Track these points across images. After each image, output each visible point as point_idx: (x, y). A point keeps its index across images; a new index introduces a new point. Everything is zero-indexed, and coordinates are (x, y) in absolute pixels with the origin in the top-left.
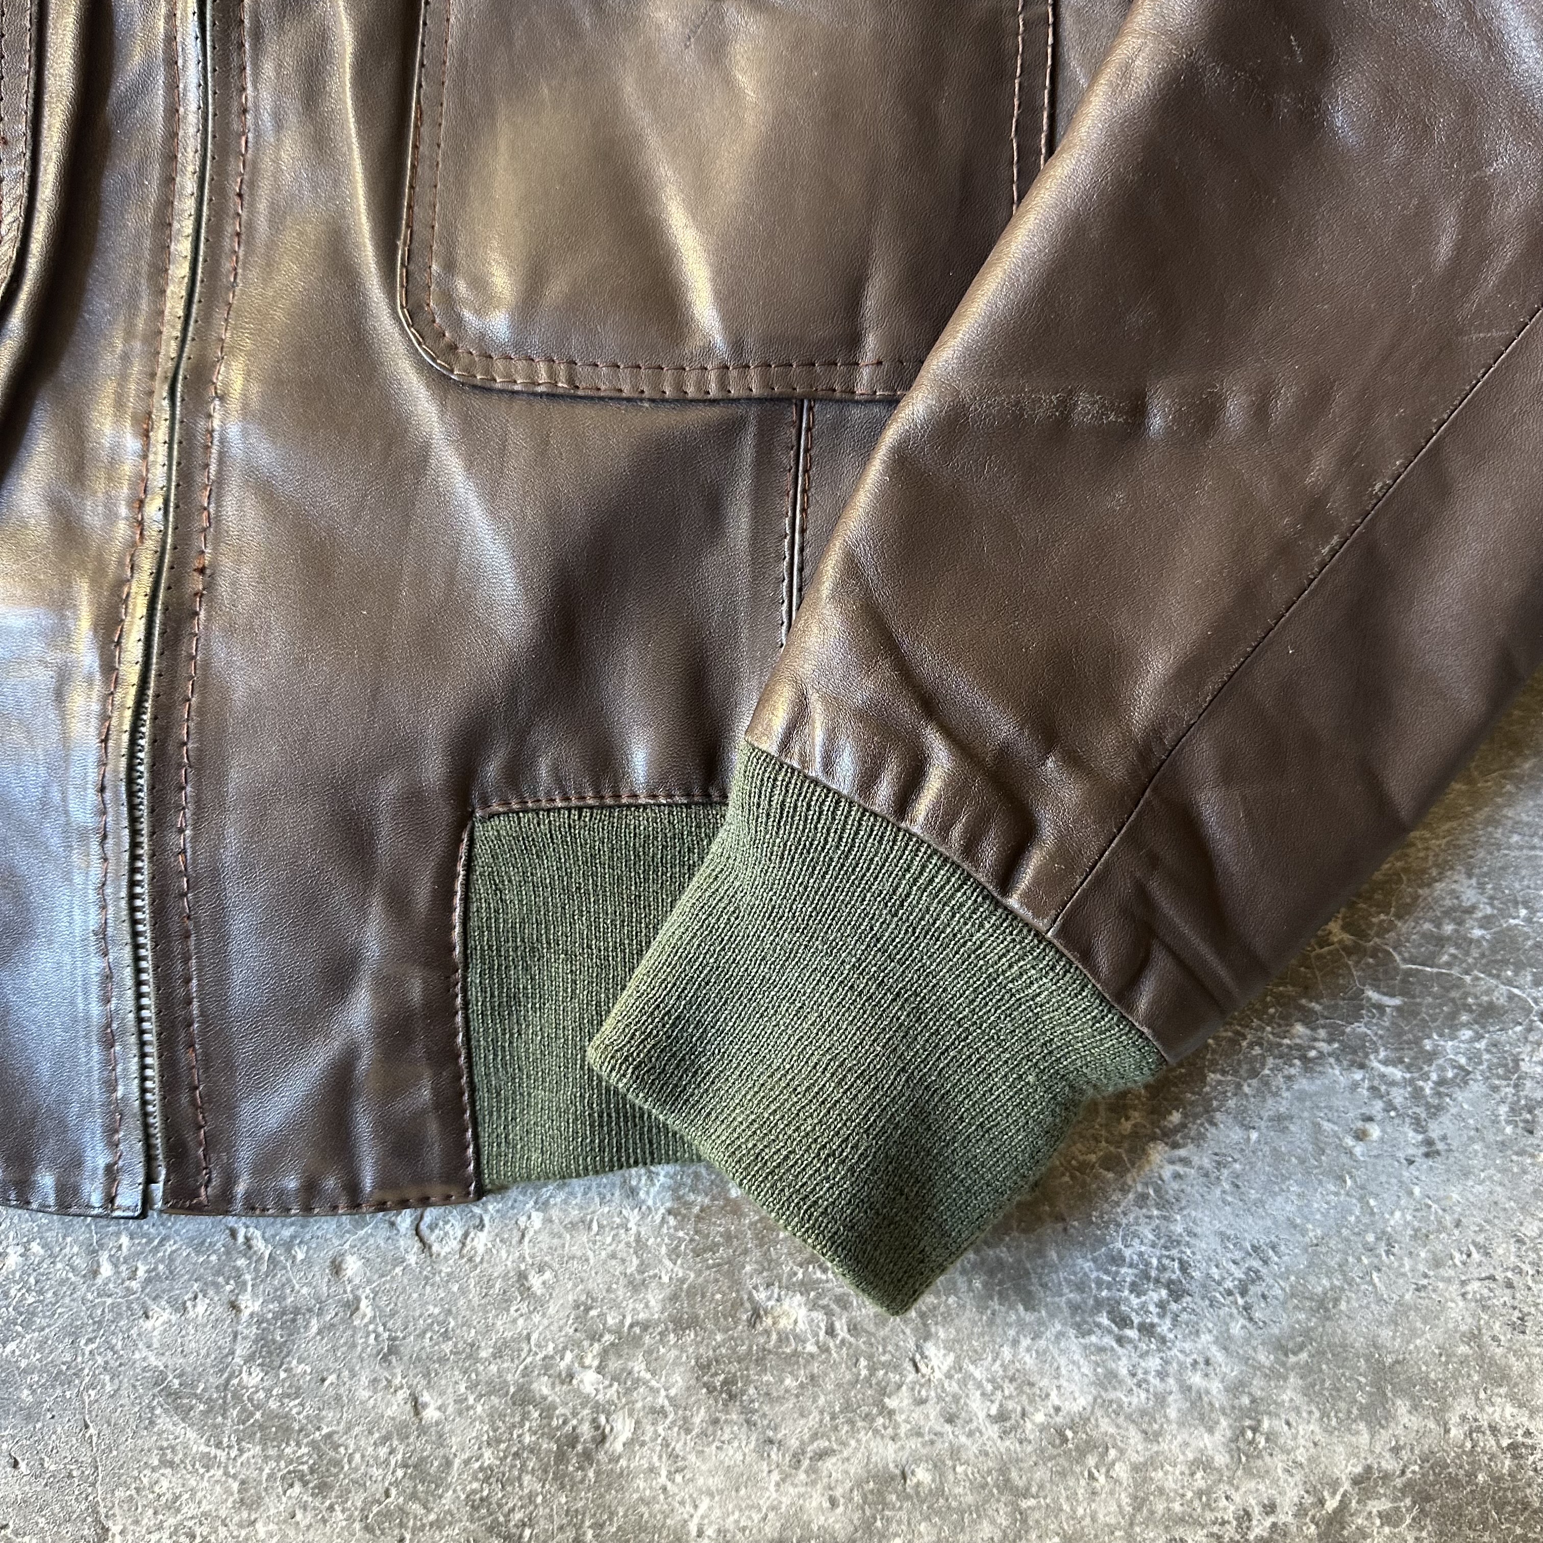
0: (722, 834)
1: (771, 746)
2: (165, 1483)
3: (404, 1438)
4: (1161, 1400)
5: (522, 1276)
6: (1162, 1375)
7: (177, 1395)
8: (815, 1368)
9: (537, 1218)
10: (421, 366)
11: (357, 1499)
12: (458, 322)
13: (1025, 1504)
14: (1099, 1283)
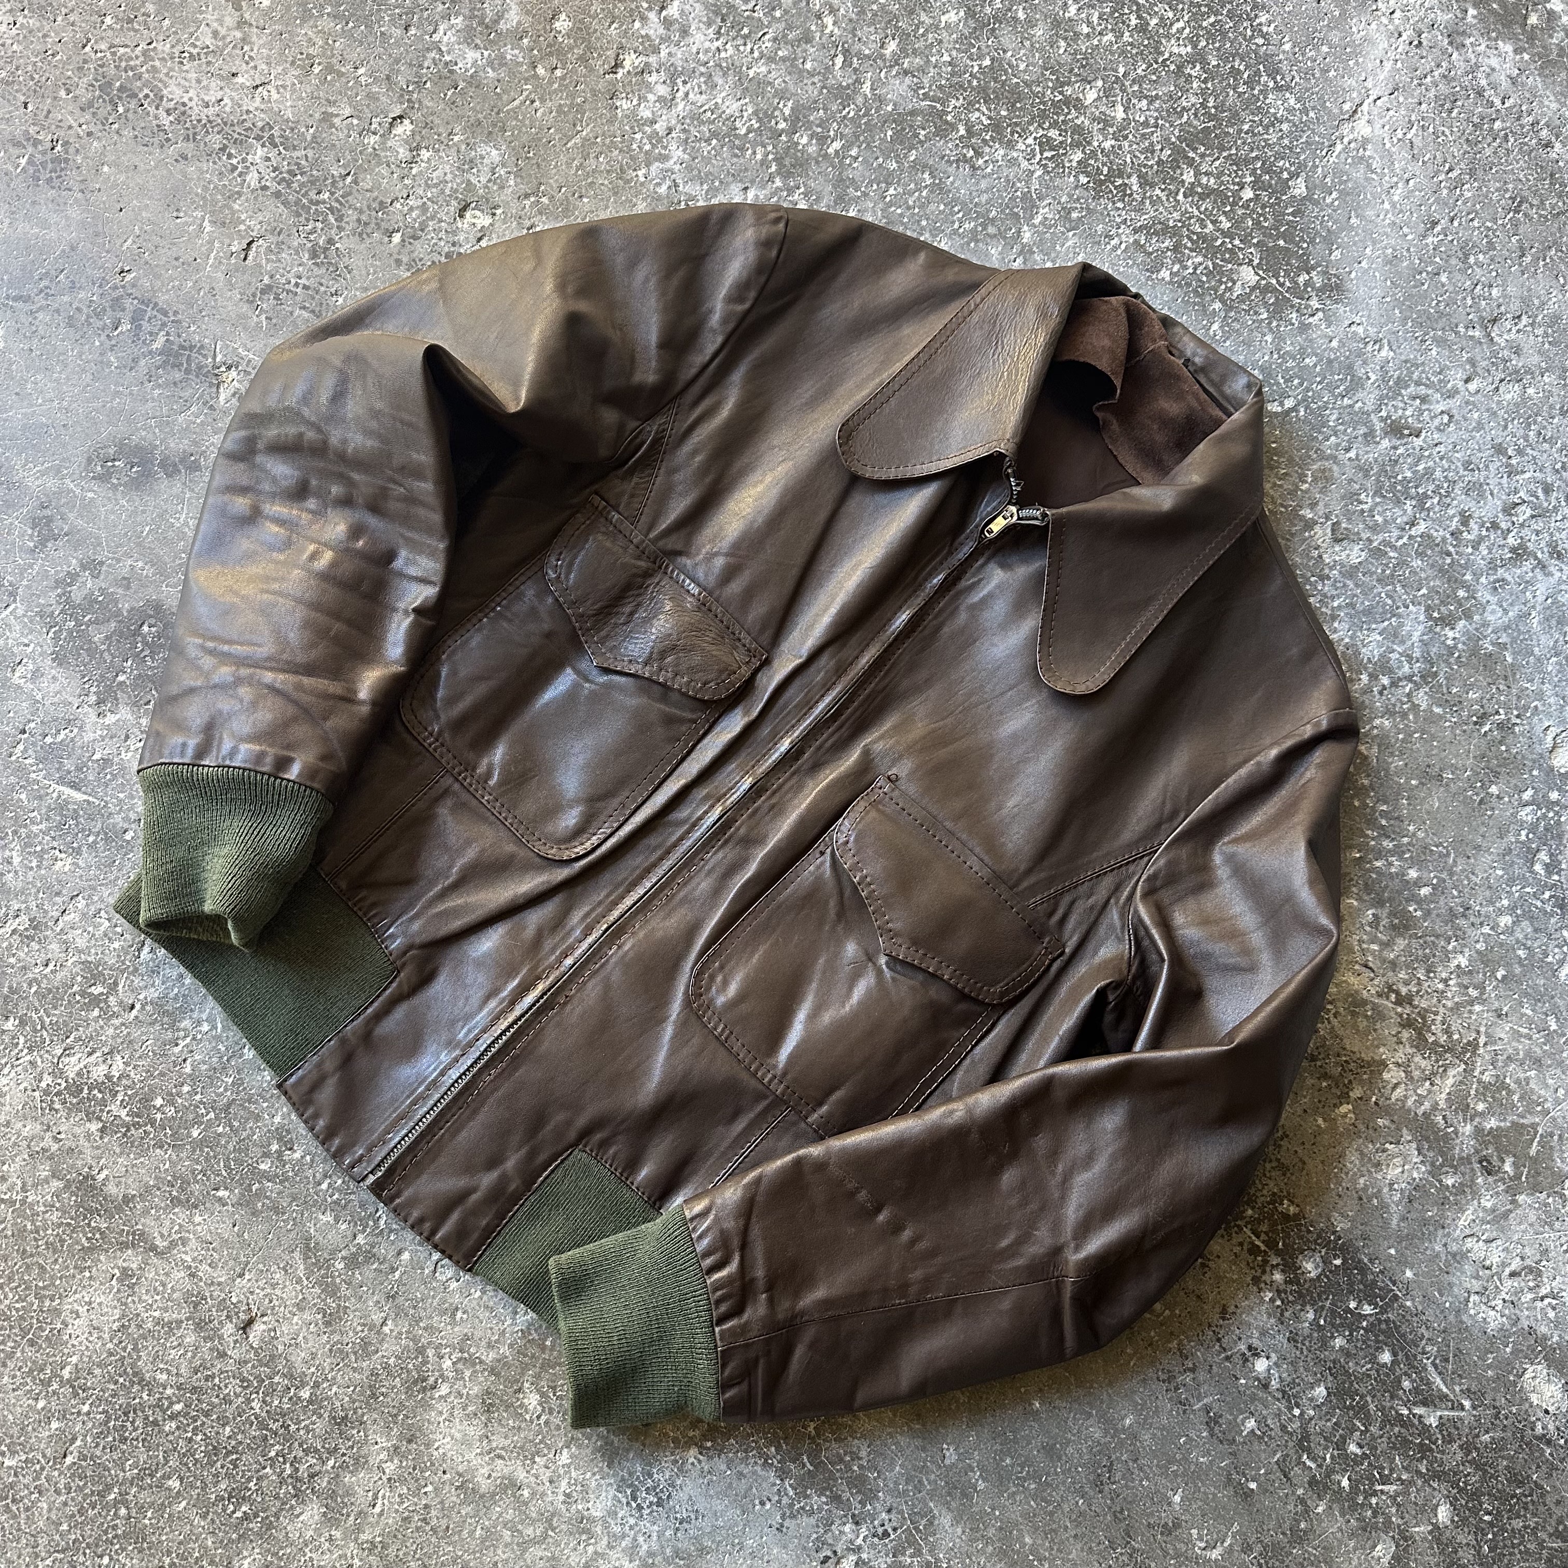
0: (649, 1225)
1: (688, 1215)
2: (278, 1276)
3: (370, 1330)
4: (624, 1536)
5: (457, 1309)
6: (631, 1528)
7: (310, 1250)
8: (523, 1425)
9: (478, 1294)
10: (686, 993)
11: (336, 1337)
12: (709, 989)
13: (550, 1533)
14: (638, 1477)
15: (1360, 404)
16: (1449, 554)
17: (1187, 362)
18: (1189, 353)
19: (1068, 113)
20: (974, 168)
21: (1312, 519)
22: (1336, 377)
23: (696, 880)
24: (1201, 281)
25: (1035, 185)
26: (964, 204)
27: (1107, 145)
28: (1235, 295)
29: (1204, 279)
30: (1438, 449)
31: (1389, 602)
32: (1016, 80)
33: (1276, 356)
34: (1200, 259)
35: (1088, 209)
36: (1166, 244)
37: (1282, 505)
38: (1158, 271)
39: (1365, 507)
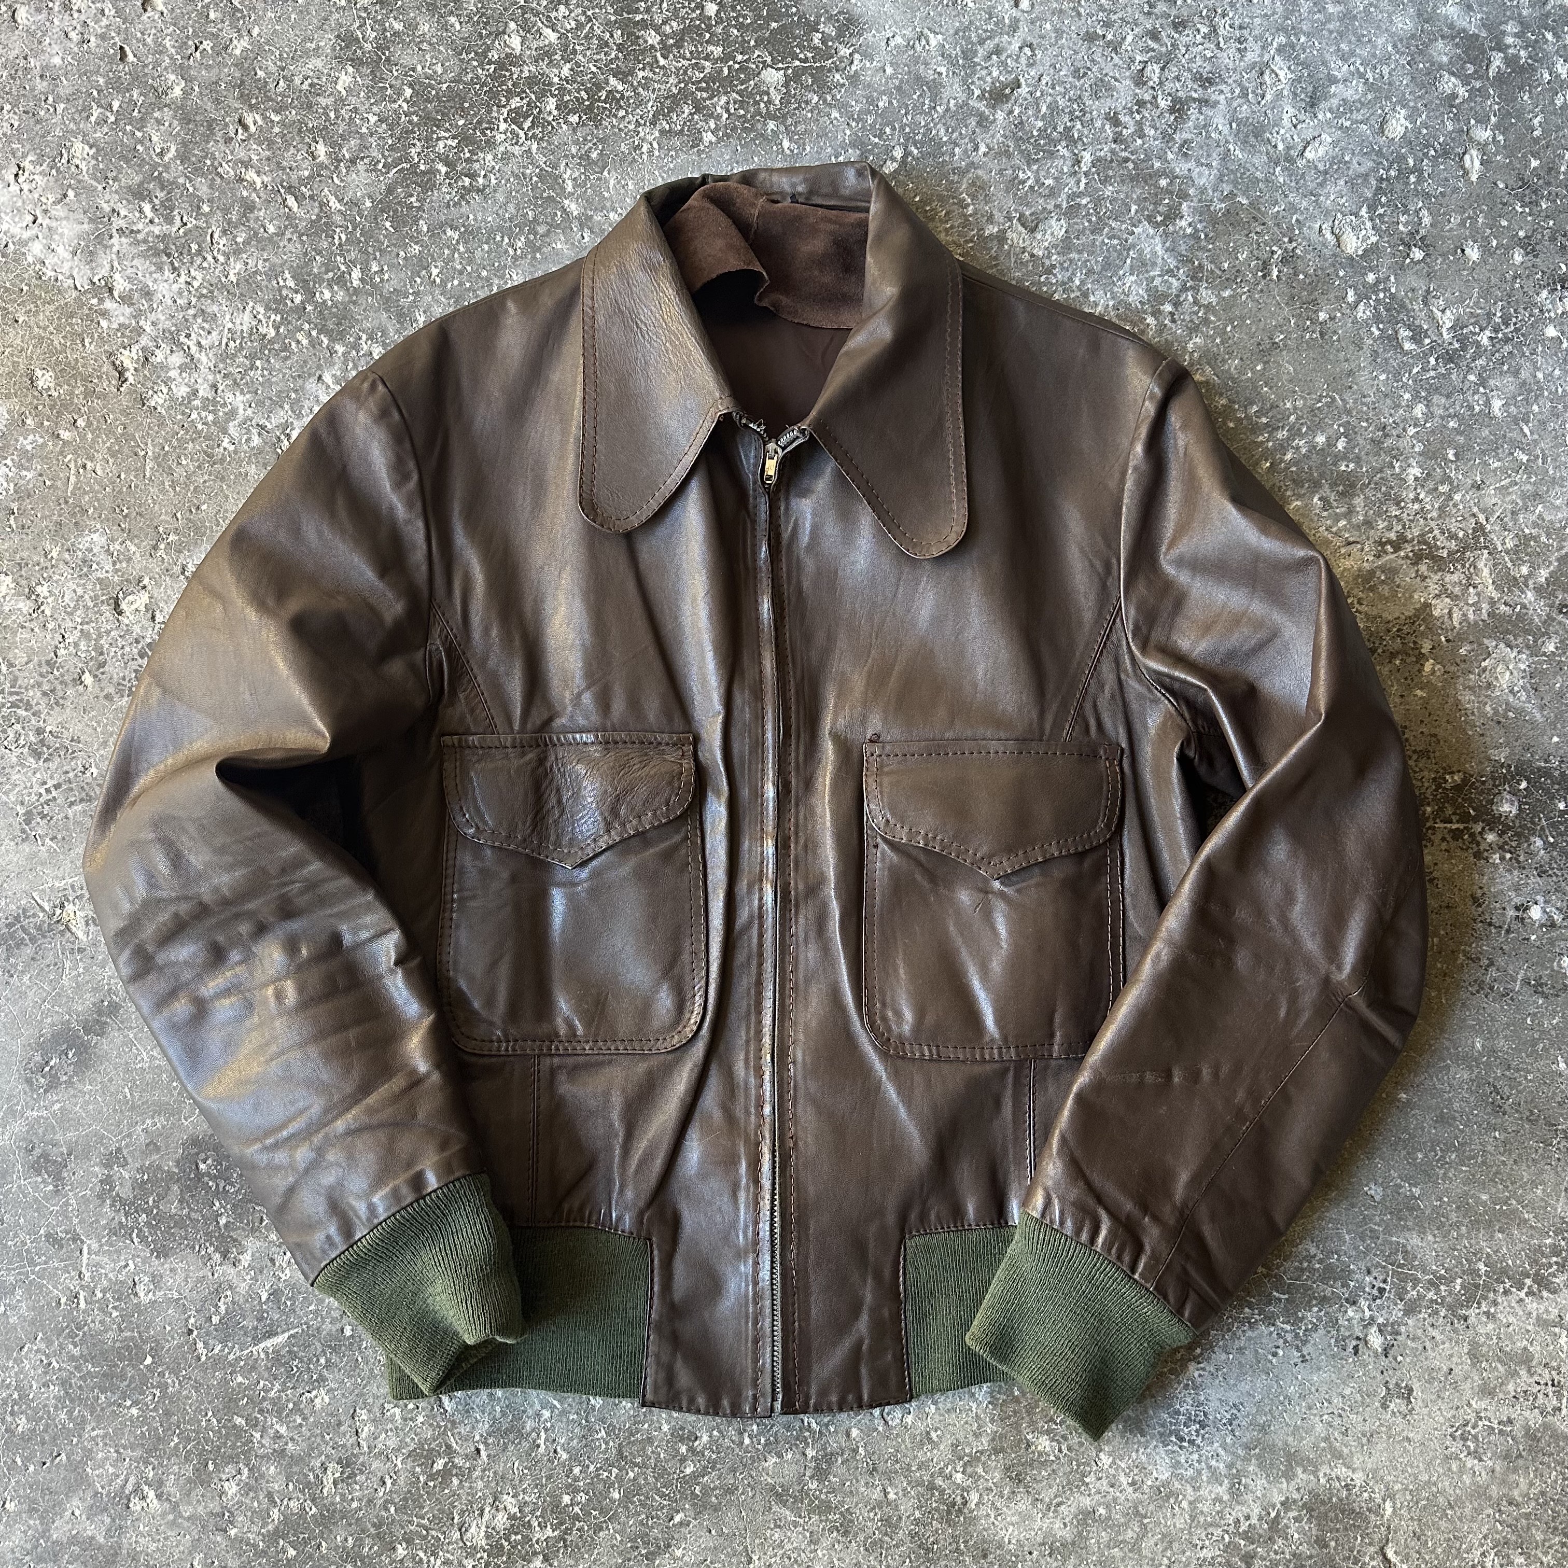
0: (1013, 1245)
1: (1036, 1214)
2: (777, 1535)
3: (881, 1508)
4: (1199, 1472)
5: (928, 1433)
6: (1199, 1462)
7: (781, 1495)
8: (1054, 1466)
9: (933, 1408)
10: (875, 1047)
11: (861, 1537)
12: (889, 1029)
13: (1145, 1521)
14: (1171, 1423)
15: (952, 102)
16: (1126, 160)
17: (794, 198)
18: (787, 188)
19: (511, 74)
20: (480, 191)
21: (1000, 231)
22: (915, 97)
23: (801, 957)
24: (741, 117)
25: (541, 160)
26: (500, 228)
27: (566, 71)
28: (777, 102)
29: (742, 112)
30: (1044, 82)
31: (1116, 242)
32: (445, 86)
33: (854, 124)
34: (724, 99)
35: (600, 140)
36: (687, 111)
37: (967, 242)
38: (701, 140)
39: (1030, 182)
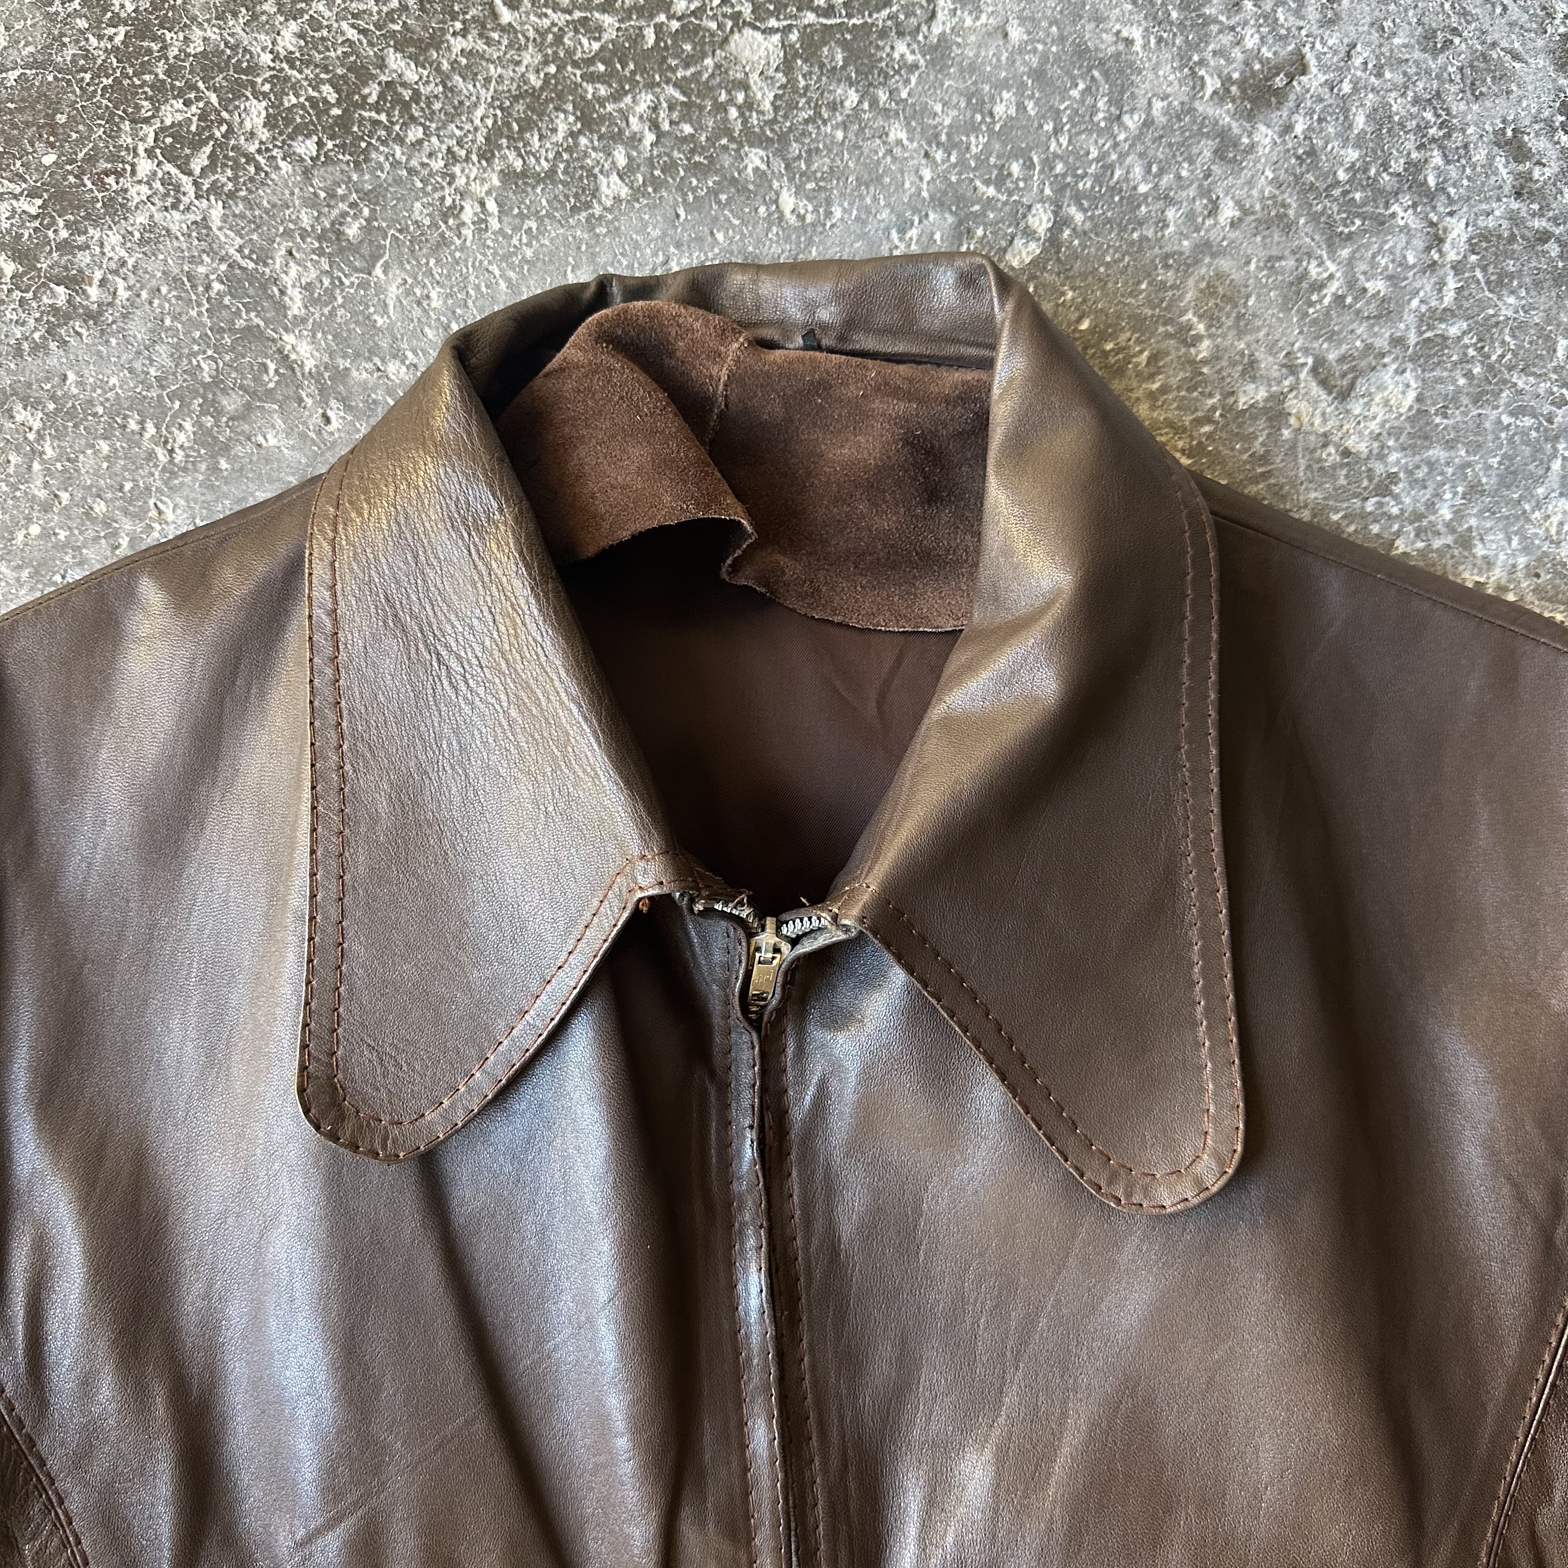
15: (1158, 105)
16: (1544, 237)
17: (811, 337)
18: (796, 313)
19: (164, 48)
20: (92, 316)
21: (1271, 398)
22: (1075, 93)
24: (685, 139)
25: (231, 243)
26: (138, 403)
27: (288, 40)
28: (767, 106)
29: (688, 129)
30: (1358, 61)
31: (1528, 421)
32: (13, 75)
33: (939, 155)
34: (645, 100)
35: (365, 196)
36: (562, 128)
37: (1198, 422)
38: (595, 194)
39: (1334, 287)
